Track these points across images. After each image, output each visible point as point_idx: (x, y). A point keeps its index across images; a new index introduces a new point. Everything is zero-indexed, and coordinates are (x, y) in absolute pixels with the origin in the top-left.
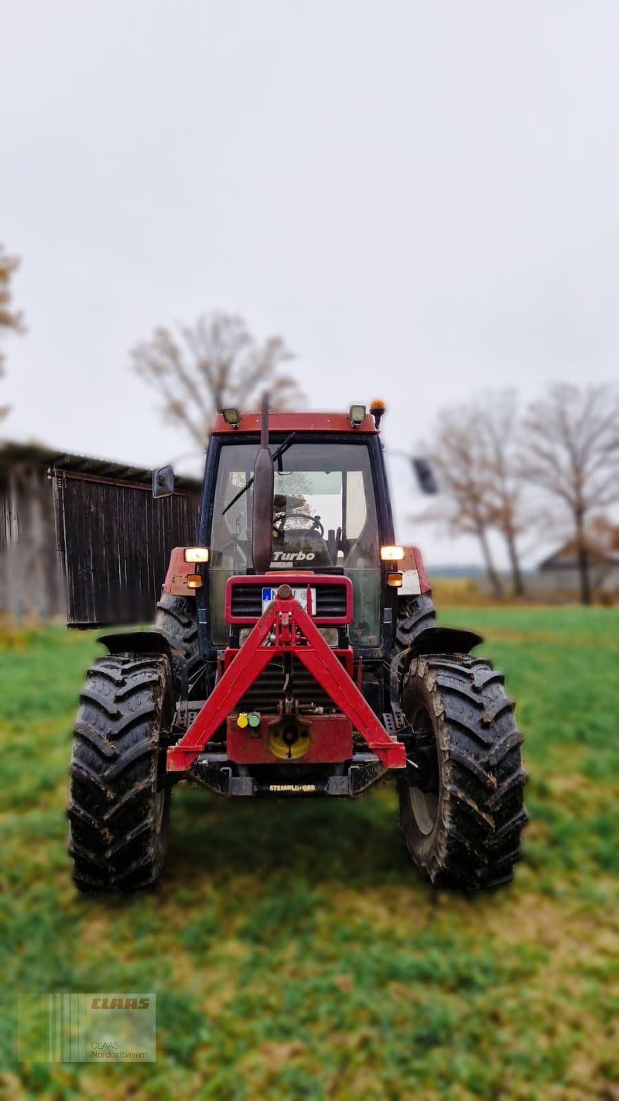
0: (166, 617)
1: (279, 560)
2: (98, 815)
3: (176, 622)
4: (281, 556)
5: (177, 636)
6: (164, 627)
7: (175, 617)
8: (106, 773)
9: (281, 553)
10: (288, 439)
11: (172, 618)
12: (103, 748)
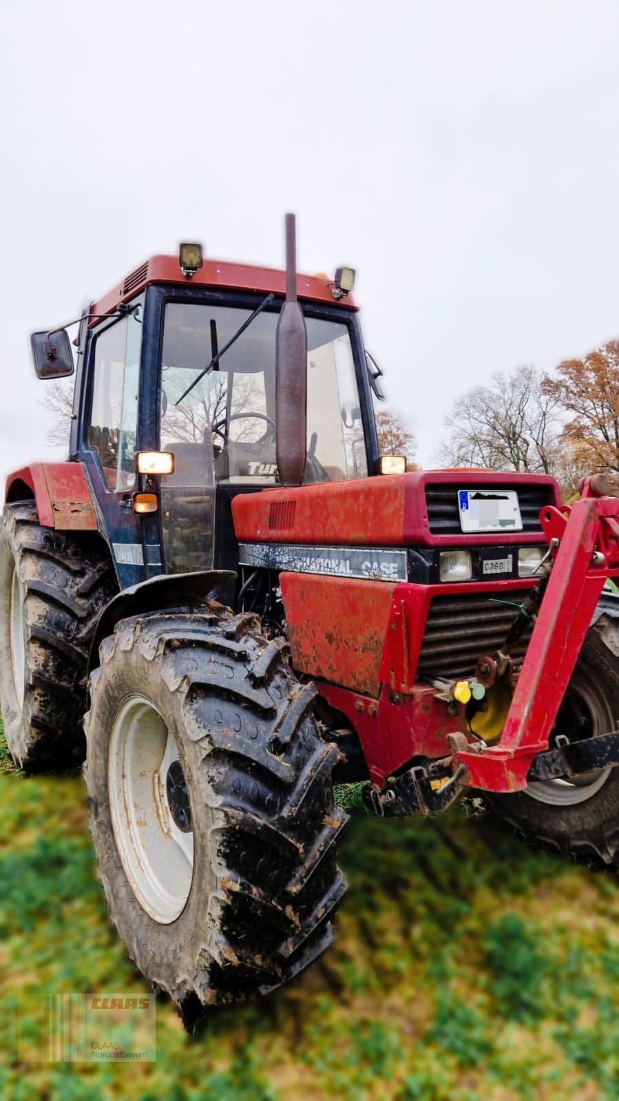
0: (40, 564)
1: (257, 474)
2: (277, 888)
3: (59, 569)
4: (258, 468)
5: (67, 590)
6: (42, 578)
7: (58, 563)
8: (285, 813)
9: (258, 464)
10: (264, 303)
11: (52, 565)
12: (278, 770)
